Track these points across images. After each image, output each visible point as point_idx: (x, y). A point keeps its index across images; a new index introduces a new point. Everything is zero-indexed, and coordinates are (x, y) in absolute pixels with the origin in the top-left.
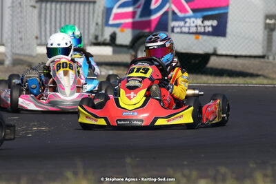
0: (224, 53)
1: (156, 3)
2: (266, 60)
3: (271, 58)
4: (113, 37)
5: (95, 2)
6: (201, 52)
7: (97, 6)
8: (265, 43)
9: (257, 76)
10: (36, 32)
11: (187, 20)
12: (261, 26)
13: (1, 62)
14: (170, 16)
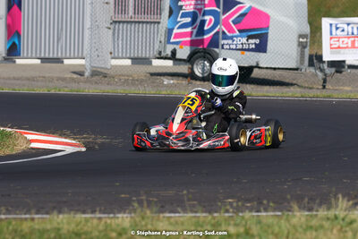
0: (265, 66)
2: (299, 72)
3: (303, 70)
4: (174, 53)
5: (159, 23)
6: (246, 65)
7: (160, 25)
8: (299, 58)
9: (292, 85)
10: (110, 48)
12: (296, 44)
13: (81, 74)
14: (221, 35)
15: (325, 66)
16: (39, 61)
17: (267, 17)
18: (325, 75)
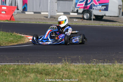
0: (107, 15)
1: (89, 1)
3: (120, 17)
4: (77, 11)
5: (73, 1)
6: (101, 15)
7: (73, 2)
8: (119, 13)
9: (116, 22)
10: (57, 9)
11: (98, 6)
12: (117, 8)
13: (47, 17)
14: (93, 5)
16: (33, 13)
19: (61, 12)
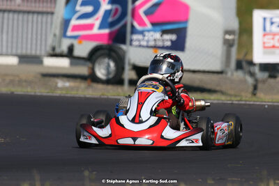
1: (115, 14)
2: (224, 75)
3: (229, 74)
4: (71, 49)
5: (52, 13)
8: (224, 59)
9: (215, 91)
11: (146, 34)
12: (220, 42)
14: (129, 29)
15: (256, 70)
17: (186, 8)
18: (256, 80)
19: (7, 55)
